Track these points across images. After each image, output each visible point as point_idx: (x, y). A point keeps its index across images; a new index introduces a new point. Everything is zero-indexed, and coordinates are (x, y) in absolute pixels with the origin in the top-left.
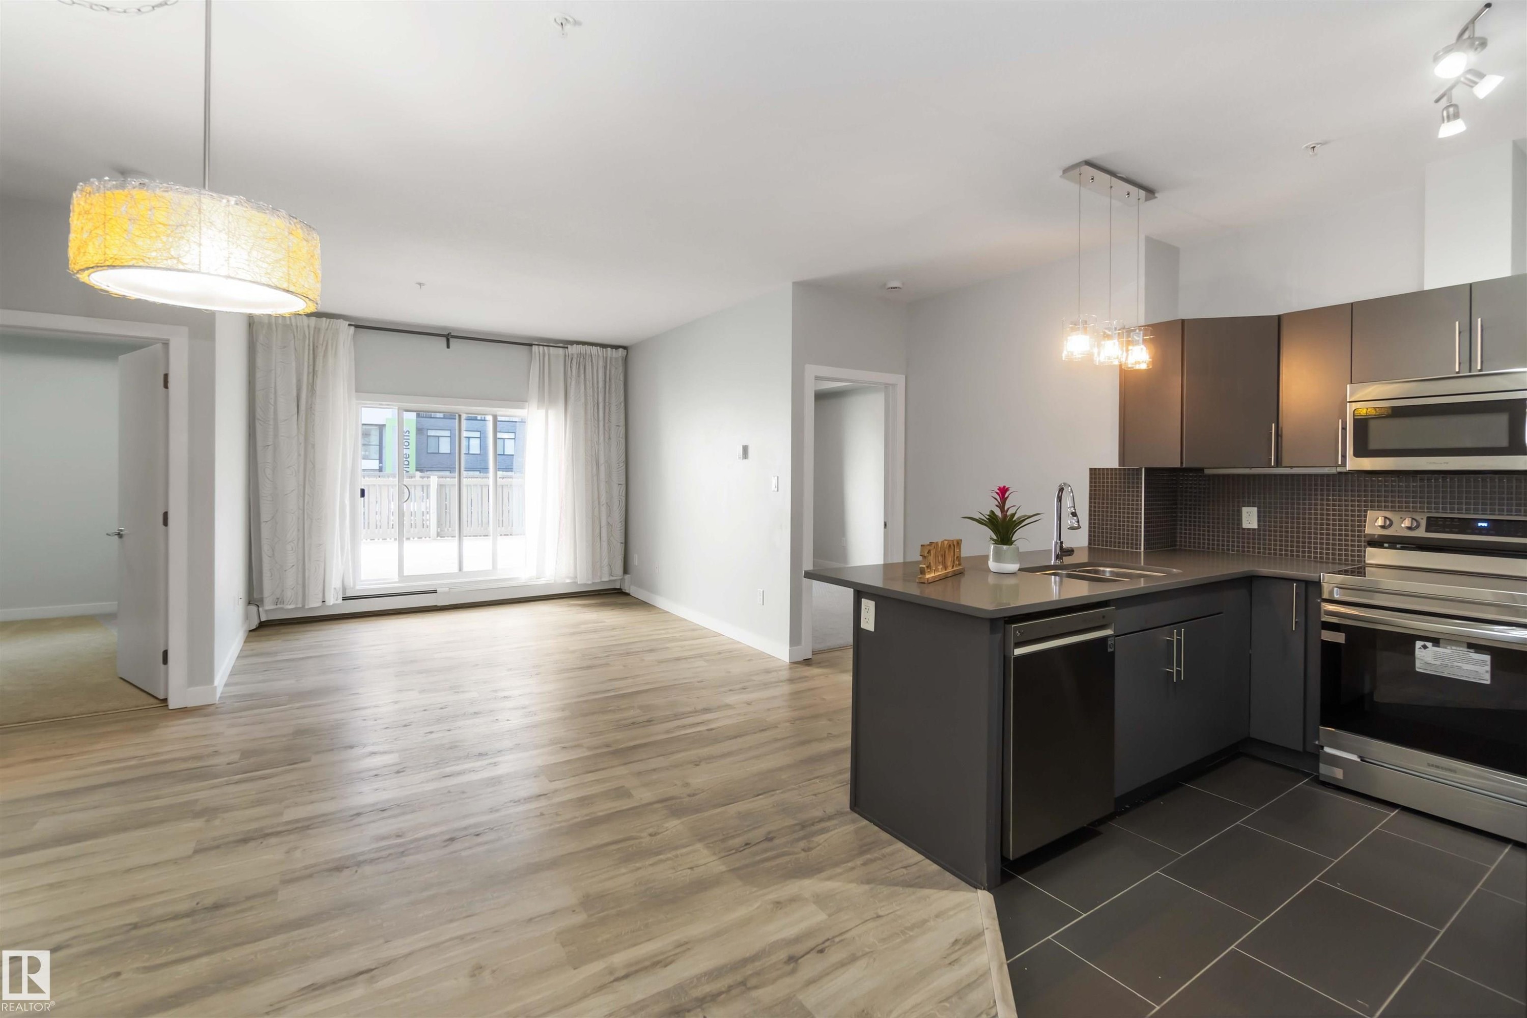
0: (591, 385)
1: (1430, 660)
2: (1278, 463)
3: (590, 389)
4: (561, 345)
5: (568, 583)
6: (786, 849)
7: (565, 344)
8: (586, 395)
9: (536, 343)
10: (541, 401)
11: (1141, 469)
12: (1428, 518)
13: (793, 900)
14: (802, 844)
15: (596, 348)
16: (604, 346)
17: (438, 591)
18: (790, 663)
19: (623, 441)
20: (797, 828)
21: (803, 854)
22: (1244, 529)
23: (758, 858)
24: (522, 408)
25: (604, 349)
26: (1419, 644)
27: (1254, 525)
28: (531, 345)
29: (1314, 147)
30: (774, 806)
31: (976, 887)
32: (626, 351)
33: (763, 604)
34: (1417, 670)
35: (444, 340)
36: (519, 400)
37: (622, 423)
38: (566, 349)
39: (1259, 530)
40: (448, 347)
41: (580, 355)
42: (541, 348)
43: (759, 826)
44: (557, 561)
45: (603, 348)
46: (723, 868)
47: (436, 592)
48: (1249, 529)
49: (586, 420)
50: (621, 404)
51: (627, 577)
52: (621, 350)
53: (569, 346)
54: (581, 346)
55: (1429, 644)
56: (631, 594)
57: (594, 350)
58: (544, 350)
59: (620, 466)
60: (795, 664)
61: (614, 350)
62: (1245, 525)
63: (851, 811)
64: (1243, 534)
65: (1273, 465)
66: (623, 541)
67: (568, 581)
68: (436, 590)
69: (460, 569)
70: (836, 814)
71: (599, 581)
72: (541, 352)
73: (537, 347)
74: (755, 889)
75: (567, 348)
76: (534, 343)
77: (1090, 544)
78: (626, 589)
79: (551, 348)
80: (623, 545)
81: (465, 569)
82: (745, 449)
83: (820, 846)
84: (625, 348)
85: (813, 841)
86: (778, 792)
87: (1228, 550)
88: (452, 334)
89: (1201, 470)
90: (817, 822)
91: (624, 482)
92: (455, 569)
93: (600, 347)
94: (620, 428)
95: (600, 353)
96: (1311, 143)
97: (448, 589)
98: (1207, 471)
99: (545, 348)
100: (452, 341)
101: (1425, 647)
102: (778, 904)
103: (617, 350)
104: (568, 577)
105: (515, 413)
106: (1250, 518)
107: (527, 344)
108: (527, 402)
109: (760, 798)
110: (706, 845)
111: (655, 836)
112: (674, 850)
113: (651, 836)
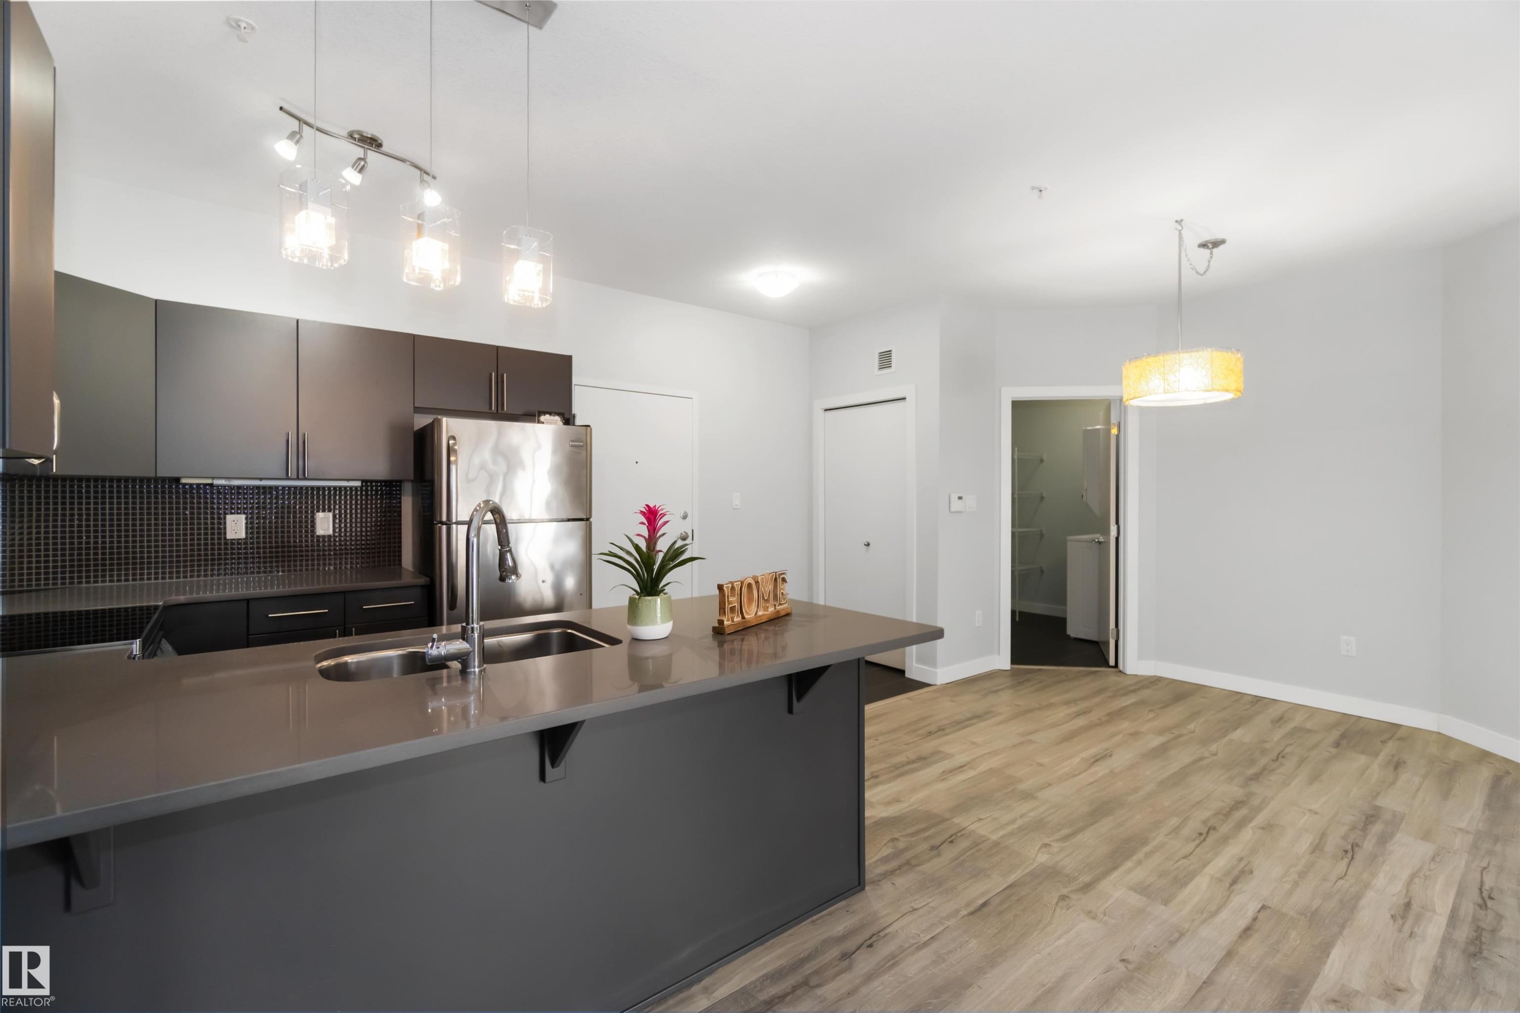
6: (913, 839)
13: (888, 804)
14: (901, 845)
20: (914, 862)
21: (896, 835)
23: (933, 830)
30: (955, 888)
43: (954, 861)
46: (957, 820)
70: (879, 881)
74: (920, 808)
83: (883, 843)
85: (892, 848)
86: (965, 912)
90: (896, 870)
102: (898, 801)
109: (981, 902)
110: (988, 840)
111: (1046, 845)
112: (1011, 834)
113: (1050, 845)
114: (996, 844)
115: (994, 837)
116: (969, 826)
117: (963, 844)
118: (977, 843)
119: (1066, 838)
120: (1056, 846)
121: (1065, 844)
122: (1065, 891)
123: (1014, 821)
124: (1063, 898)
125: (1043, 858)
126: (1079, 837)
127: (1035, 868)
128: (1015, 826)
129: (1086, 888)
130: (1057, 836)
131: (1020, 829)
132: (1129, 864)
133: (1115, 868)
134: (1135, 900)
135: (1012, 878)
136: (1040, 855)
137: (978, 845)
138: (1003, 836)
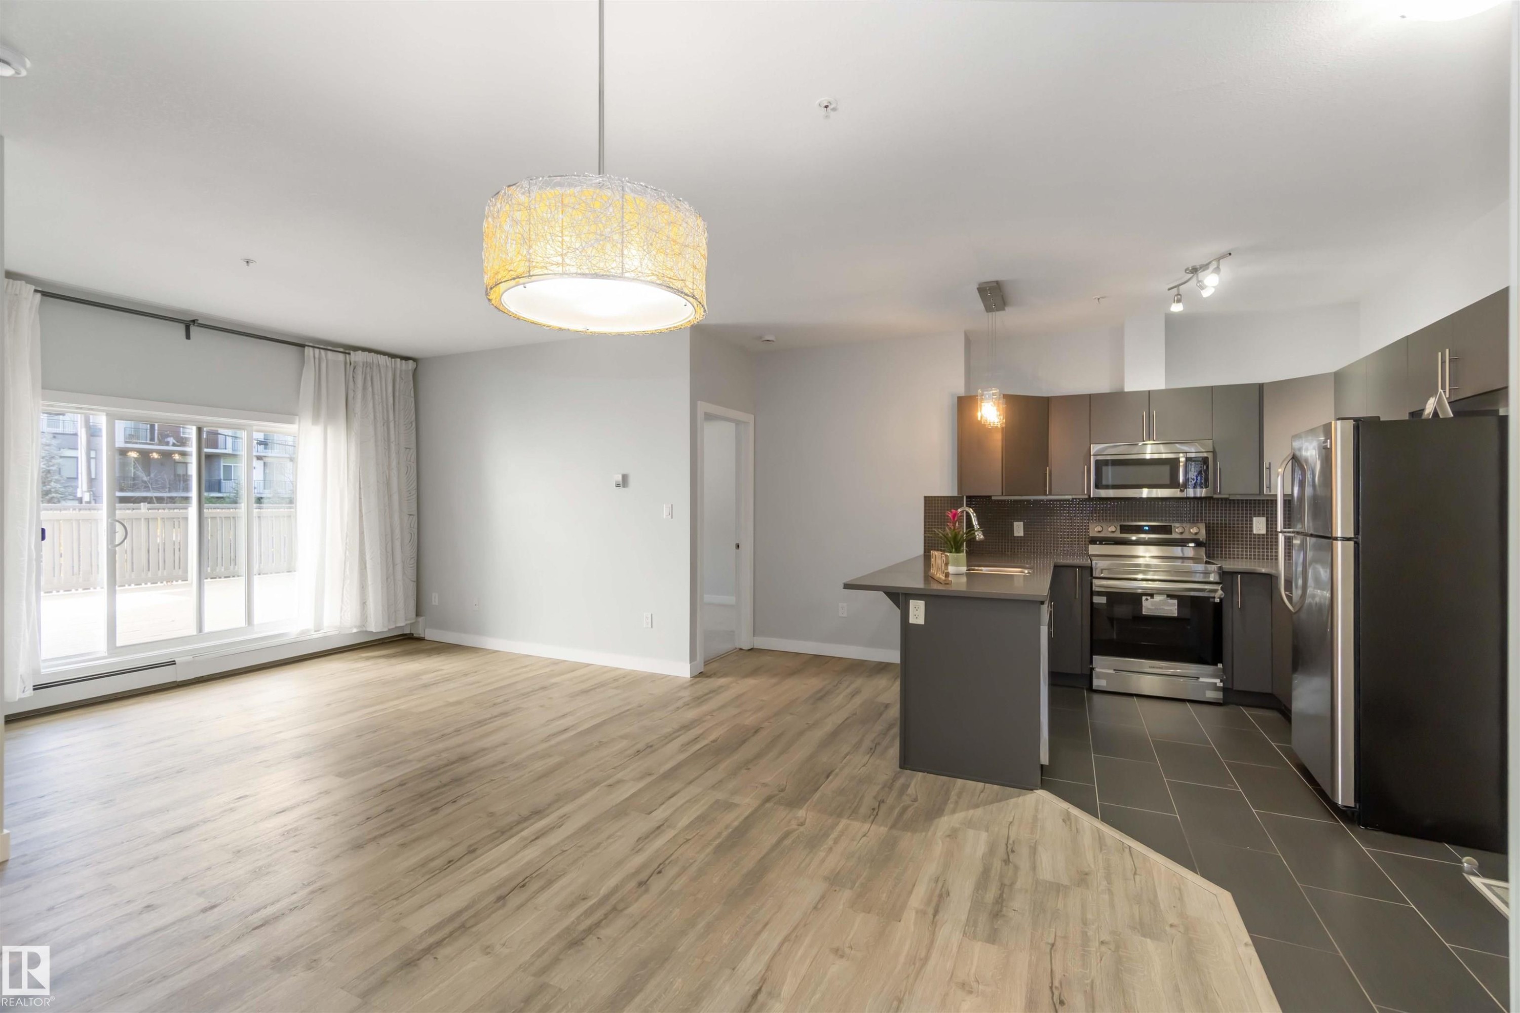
0: (380, 400)
1: (1150, 607)
2: (1050, 494)
3: (379, 404)
4: (342, 350)
5: (354, 633)
7: (348, 349)
8: (375, 412)
9: (311, 344)
10: (316, 417)
11: (963, 497)
12: (1121, 526)
15: (384, 357)
16: (393, 356)
17: (177, 662)
18: (691, 678)
19: (414, 465)
22: (1015, 537)
24: (292, 422)
25: (393, 360)
26: (1144, 598)
27: (1022, 534)
28: (303, 346)
29: (1099, 299)
31: (1032, 790)
32: (415, 363)
33: (652, 627)
34: (1143, 613)
35: (181, 329)
36: (287, 414)
37: (413, 446)
38: (347, 356)
39: (1024, 537)
40: (188, 336)
41: (366, 365)
42: (317, 351)
44: (342, 609)
45: (392, 358)
47: (175, 664)
48: (1018, 537)
49: (376, 441)
50: (412, 423)
51: (421, 619)
52: (411, 362)
53: (352, 352)
54: (367, 353)
55: (1149, 598)
56: (426, 638)
57: (383, 359)
58: (320, 353)
59: (411, 494)
60: (700, 676)
61: (404, 361)
62: (1016, 534)
63: (902, 770)
64: (1014, 540)
65: (1048, 493)
66: (415, 580)
67: (355, 630)
68: (174, 661)
69: (200, 628)
71: (393, 627)
72: (317, 356)
73: (311, 349)
75: (349, 354)
76: (307, 344)
77: (925, 552)
78: (419, 632)
79: (329, 353)
80: (415, 584)
81: (207, 628)
82: (625, 478)
84: (414, 360)
86: (837, 770)
87: (1005, 551)
88: (199, 322)
89: (990, 497)
91: (415, 513)
92: (193, 631)
93: (389, 357)
94: (412, 451)
95: (388, 364)
96: (1098, 297)
97: (191, 657)
98: (993, 498)
99: (323, 352)
100: (194, 330)
101: (1147, 599)
103: (407, 362)
104: (355, 627)
105: (283, 430)
106: (1019, 529)
107: (299, 344)
108: (297, 415)
109: (831, 778)
110: (848, 818)
111: (802, 824)
112: (832, 827)
113: (798, 825)
114: (840, 815)
115: (844, 822)
116: (870, 827)
117: (863, 810)
118: (854, 814)
119: (787, 835)
120: (794, 825)
121: (786, 829)
122: (782, 794)
123: (836, 841)
124: (783, 790)
125: (801, 813)
126: (774, 840)
127: (805, 803)
128: (833, 835)
129: (768, 799)
130: (795, 834)
131: (826, 835)
132: (736, 824)
133: (747, 818)
134: (736, 799)
135: (818, 795)
136: (804, 815)
137: (853, 812)
138: (837, 824)
